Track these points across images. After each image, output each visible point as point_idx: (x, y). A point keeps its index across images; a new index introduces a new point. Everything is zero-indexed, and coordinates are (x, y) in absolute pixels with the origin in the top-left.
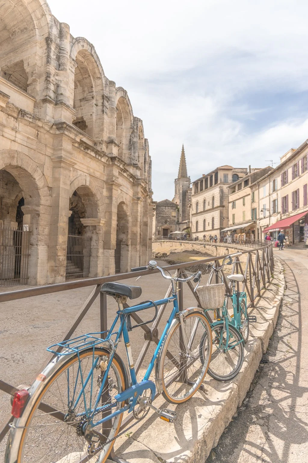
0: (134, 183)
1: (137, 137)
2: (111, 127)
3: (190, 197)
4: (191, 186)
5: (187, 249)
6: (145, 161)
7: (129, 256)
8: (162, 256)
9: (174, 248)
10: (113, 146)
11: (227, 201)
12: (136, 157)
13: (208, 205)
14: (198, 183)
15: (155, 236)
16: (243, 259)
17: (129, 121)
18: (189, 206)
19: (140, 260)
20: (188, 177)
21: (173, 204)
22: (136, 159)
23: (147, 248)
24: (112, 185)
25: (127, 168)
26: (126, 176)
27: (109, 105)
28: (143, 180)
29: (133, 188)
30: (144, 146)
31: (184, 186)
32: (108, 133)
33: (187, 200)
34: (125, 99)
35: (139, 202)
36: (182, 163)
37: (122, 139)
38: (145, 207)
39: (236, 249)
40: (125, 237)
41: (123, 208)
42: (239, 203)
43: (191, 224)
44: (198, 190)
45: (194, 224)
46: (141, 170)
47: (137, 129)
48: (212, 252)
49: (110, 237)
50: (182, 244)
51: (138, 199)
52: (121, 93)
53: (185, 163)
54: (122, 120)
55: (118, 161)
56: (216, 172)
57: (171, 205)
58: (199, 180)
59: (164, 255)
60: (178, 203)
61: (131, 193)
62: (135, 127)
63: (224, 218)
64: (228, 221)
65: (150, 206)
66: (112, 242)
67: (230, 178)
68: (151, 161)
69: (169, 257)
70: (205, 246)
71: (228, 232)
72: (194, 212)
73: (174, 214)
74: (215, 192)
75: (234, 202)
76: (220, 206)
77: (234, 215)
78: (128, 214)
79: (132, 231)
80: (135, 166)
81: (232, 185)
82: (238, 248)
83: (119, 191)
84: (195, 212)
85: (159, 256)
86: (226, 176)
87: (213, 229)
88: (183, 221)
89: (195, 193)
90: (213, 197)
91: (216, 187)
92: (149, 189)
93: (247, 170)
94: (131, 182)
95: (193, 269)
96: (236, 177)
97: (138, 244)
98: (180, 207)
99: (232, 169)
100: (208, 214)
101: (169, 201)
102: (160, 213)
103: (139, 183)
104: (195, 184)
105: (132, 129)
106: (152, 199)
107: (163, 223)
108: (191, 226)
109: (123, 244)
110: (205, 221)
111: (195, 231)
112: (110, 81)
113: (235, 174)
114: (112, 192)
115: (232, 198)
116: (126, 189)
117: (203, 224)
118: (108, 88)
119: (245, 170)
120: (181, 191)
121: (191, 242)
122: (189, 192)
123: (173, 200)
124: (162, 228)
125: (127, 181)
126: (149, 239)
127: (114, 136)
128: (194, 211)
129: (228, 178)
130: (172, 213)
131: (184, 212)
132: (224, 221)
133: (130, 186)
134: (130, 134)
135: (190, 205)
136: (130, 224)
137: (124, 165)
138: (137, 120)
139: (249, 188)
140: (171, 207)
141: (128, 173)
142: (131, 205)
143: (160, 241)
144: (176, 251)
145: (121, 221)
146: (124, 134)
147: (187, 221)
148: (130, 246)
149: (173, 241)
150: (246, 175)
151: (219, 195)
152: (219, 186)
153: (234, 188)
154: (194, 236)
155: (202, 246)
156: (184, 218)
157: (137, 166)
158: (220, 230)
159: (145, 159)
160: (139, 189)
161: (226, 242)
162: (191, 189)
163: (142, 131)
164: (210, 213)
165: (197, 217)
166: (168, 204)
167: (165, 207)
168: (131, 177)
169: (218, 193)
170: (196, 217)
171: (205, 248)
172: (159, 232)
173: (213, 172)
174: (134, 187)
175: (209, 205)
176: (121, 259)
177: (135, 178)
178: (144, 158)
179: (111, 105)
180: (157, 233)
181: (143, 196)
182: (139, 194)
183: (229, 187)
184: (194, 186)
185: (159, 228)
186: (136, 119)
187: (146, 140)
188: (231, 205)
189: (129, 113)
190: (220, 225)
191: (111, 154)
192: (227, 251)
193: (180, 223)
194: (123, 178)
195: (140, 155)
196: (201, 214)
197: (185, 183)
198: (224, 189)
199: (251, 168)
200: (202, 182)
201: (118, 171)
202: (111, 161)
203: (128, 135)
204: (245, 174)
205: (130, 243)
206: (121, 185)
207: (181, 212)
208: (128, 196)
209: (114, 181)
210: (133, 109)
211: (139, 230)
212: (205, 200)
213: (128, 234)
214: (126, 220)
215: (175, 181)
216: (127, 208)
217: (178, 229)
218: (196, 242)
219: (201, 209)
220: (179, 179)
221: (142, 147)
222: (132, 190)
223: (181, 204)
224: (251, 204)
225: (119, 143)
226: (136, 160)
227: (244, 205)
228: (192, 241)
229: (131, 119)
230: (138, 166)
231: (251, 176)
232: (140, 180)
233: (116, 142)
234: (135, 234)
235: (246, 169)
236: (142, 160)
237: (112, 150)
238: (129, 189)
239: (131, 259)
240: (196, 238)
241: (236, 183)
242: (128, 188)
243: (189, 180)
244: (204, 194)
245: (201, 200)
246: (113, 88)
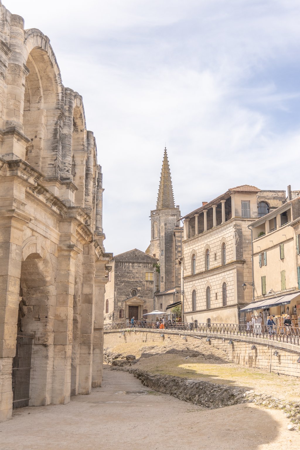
0: (60, 215)
1: (69, 126)
2: (12, 102)
3: (179, 244)
4: (182, 224)
5: (175, 347)
6: (87, 174)
7: (50, 368)
8: (124, 363)
9: (150, 344)
10: (15, 140)
11: (251, 252)
12: (67, 165)
13: (213, 259)
14: (194, 217)
15: (113, 320)
16: (286, 369)
17: (54, 96)
18: (177, 261)
19: (73, 376)
20: (176, 207)
21: (148, 257)
22: (67, 169)
23: (90, 348)
24: (11, 218)
25: (47, 186)
26: (45, 201)
27: (9, 59)
28: (80, 210)
29: (59, 226)
30: (86, 145)
31: (168, 225)
32: (5, 114)
33: (174, 250)
34: (44, 53)
35: (72, 254)
36: (164, 182)
37: (38, 129)
38: (87, 264)
39: (272, 346)
40: (41, 329)
41: (37, 268)
42: (273, 255)
43: (182, 296)
44: (194, 231)
45: (189, 297)
46: (77, 189)
47: (70, 111)
48: (224, 353)
49: (3, 331)
50: (166, 336)
51: (70, 247)
52: (37, 40)
53: (171, 182)
54: (40, 92)
55: (25, 169)
56: (227, 199)
57: (144, 259)
58: (196, 212)
59: (130, 359)
60: (157, 257)
61: (54, 235)
62: (66, 107)
63: (245, 285)
64: (254, 289)
65: (99, 263)
66: (8, 342)
67: (254, 209)
68: (100, 174)
69: (138, 363)
70: (209, 341)
71: (255, 312)
72: (188, 273)
73: (150, 277)
74: (227, 236)
75: (263, 254)
76: (237, 262)
77: (263, 279)
78: (48, 279)
79: (57, 316)
80: (65, 182)
81: (258, 222)
82: (275, 345)
83: (28, 232)
84: (190, 274)
85: (119, 361)
86: (245, 205)
87: (225, 306)
88: (166, 290)
89: (189, 237)
90: (224, 244)
91: (228, 226)
92: (97, 228)
93: (284, 195)
94: (55, 212)
95: (186, 394)
96: (264, 206)
97: (68, 343)
98: (162, 264)
99: (257, 192)
100: (215, 277)
101: (140, 252)
102: (122, 276)
103: (72, 215)
104: (188, 220)
105: (58, 110)
106: (102, 249)
107: (129, 295)
108: (182, 300)
109: (37, 342)
110: (208, 289)
111: (190, 310)
112: (12, 15)
113: (263, 202)
114: (9, 234)
115: (259, 245)
116: (44, 227)
117: (205, 297)
118: (9, 28)
119: (280, 194)
120: (163, 234)
121: (182, 332)
122: (177, 234)
123: (148, 250)
124: (128, 303)
125: (45, 211)
126: (95, 329)
127: (18, 121)
128: (188, 270)
129: (250, 208)
130: (147, 275)
131: (168, 272)
132: (246, 290)
133: (53, 222)
134: (56, 119)
135: (179, 259)
136: (52, 301)
137: (38, 178)
138: (70, 94)
139: (290, 227)
140: (144, 263)
141: (48, 195)
142: (54, 261)
143: (124, 330)
144: (153, 351)
145: (33, 295)
146: (43, 120)
147: (174, 290)
148: (51, 349)
149: (148, 330)
150: (284, 202)
151: (234, 241)
152: (234, 223)
153: (263, 226)
154: (189, 320)
155: (204, 340)
156: (169, 283)
157: (68, 181)
158: (239, 308)
159: (88, 169)
160: (73, 228)
161: (251, 331)
162: (182, 229)
163: (82, 116)
164: (217, 276)
165: (194, 282)
166: (138, 259)
167: (133, 263)
168: (55, 204)
169: (232, 237)
170: (191, 283)
171: (210, 344)
172: (120, 312)
173: (222, 198)
174: (61, 223)
175: (216, 260)
176: (31, 376)
177: (64, 205)
178: (85, 167)
179: (12, 59)
180: (117, 314)
181: (84, 242)
182: (72, 239)
183: (252, 225)
184: (188, 223)
185: (122, 305)
186: (69, 92)
187: (90, 134)
188: (257, 259)
189: (53, 80)
190: (239, 297)
191: (11, 155)
192: (254, 351)
193: (162, 295)
194: (38, 205)
195: (78, 160)
196: (201, 276)
197: (171, 218)
198: (243, 230)
199: (292, 190)
200: (202, 215)
201: (24, 189)
202: (8, 169)
203: (52, 122)
204: (281, 202)
205: (50, 341)
206: (31, 220)
207: (163, 274)
208: (48, 242)
209: (14, 210)
210: (61, 73)
211: (72, 312)
212: (207, 250)
213: (47, 322)
214: (42, 292)
215: (152, 215)
216: (46, 266)
217: (158, 306)
218: (192, 331)
219: (200, 267)
220: (158, 211)
221: (82, 147)
222: (57, 231)
223: (163, 257)
224: (297, 256)
225: (33, 137)
226: (68, 171)
227: (282, 259)
228: (186, 329)
229: (57, 91)
230: (71, 182)
231: (293, 204)
232: (74, 210)
233: (22, 132)
234: (62, 321)
235: (283, 192)
236: (81, 171)
237: (12, 147)
238: (51, 227)
239: (54, 376)
240: (192, 324)
241: (265, 218)
242: (47, 226)
243: (177, 211)
244: (206, 238)
245: (200, 251)
246: (18, 28)
